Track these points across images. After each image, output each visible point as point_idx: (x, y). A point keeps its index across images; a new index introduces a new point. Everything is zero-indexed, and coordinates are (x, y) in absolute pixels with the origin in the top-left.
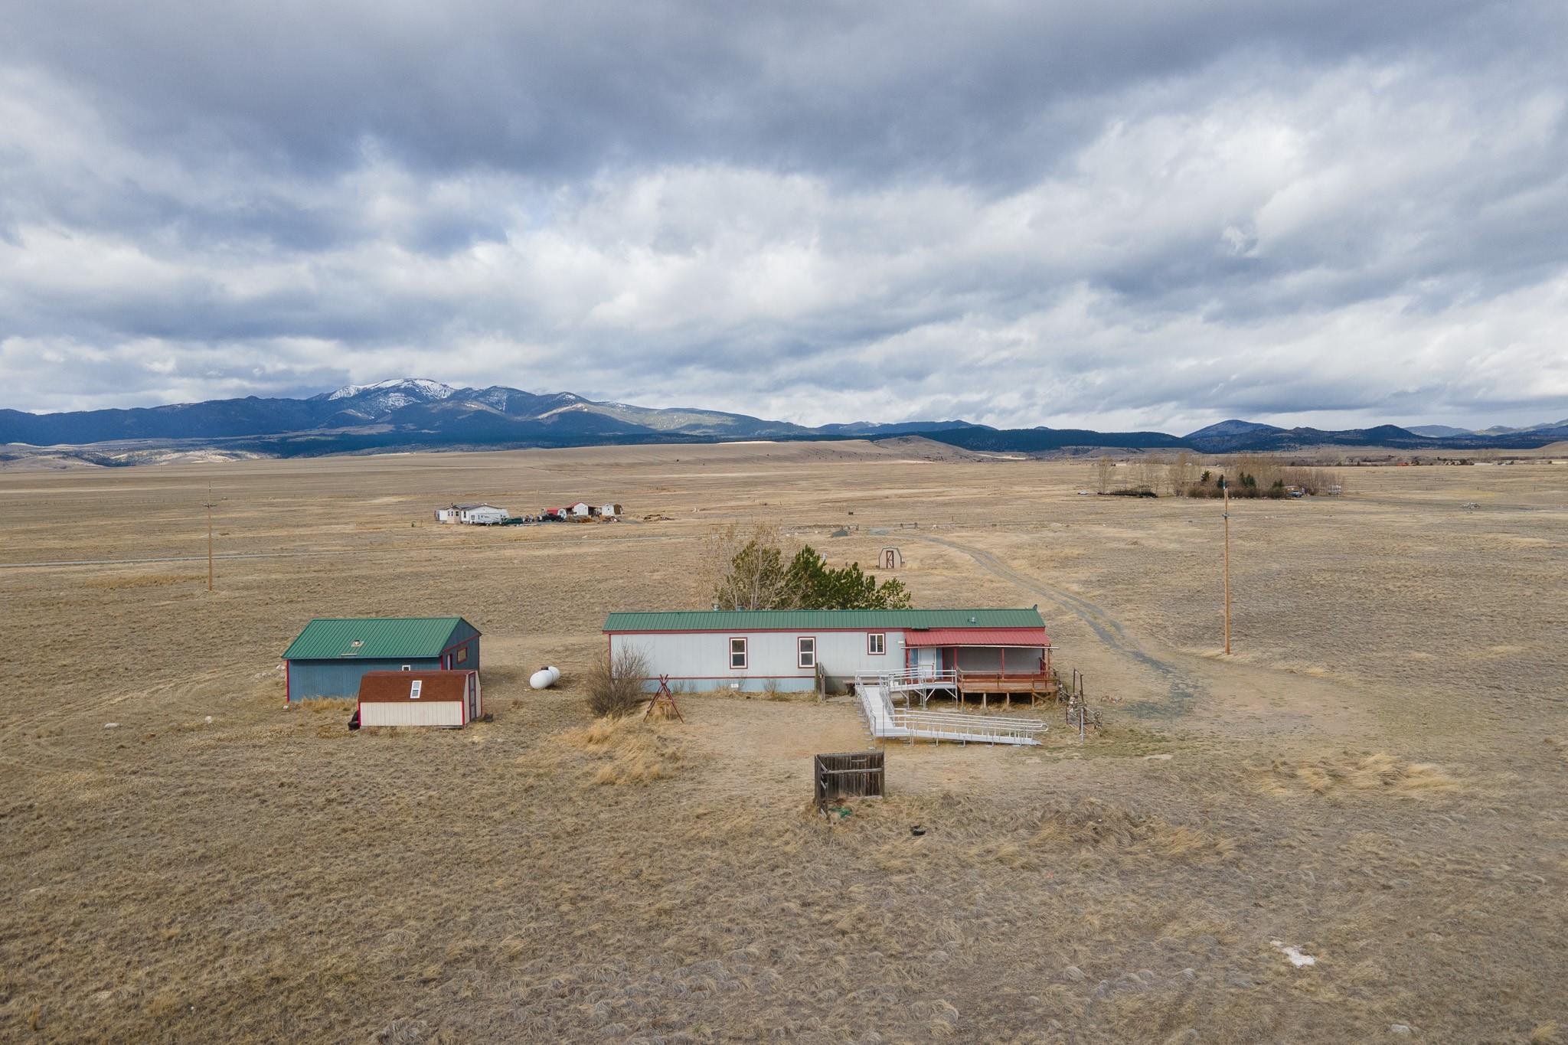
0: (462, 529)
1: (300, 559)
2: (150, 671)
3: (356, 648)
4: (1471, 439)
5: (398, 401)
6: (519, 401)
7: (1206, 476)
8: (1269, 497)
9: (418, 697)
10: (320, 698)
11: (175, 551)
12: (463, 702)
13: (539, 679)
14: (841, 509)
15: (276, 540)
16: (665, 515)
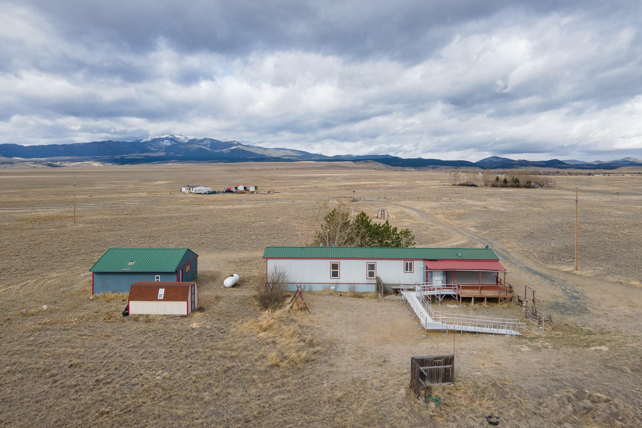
0: (191, 196)
1: (120, 208)
2: (28, 271)
3: (131, 266)
4: (587, 165)
5: (167, 143)
6: (215, 144)
7: (497, 179)
8: (525, 187)
9: (162, 298)
10: (110, 292)
11: (67, 204)
12: (187, 302)
13: (228, 282)
14: (349, 190)
15: (112, 199)
16: (276, 191)
